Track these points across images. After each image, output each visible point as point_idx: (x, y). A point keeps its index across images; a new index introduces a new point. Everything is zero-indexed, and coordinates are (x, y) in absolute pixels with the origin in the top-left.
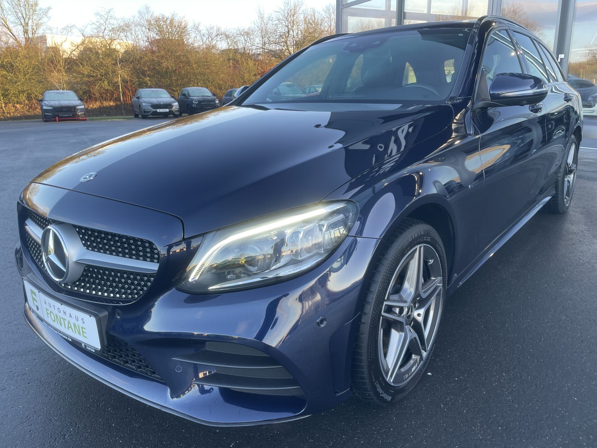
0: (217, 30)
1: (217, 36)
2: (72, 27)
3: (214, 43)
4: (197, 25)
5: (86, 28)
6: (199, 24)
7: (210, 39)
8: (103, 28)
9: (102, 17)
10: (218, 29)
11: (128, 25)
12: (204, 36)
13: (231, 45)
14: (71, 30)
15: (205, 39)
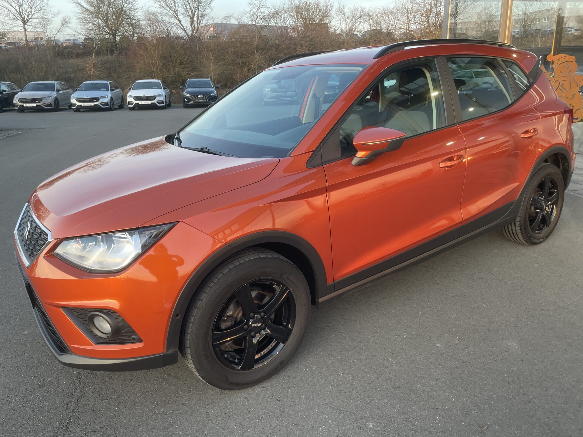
0: (360, 12)
1: (361, 17)
2: (230, 17)
3: (357, 24)
4: (342, 7)
5: (242, 17)
6: (344, 7)
7: (354, 21)
8: (255, 16)
9: (255, 6)
10: (362, 10)
11: (277, 12)
12: (348, 18)
13: (373, 26)
14: (229, 19)
15: (349, 21)
